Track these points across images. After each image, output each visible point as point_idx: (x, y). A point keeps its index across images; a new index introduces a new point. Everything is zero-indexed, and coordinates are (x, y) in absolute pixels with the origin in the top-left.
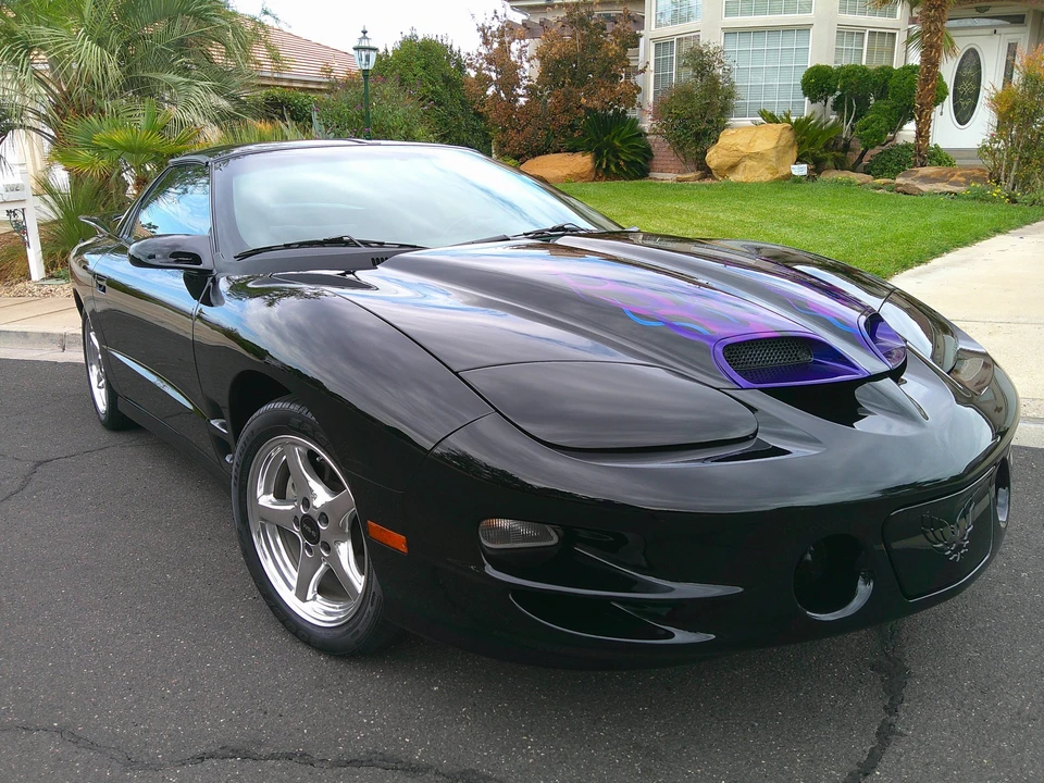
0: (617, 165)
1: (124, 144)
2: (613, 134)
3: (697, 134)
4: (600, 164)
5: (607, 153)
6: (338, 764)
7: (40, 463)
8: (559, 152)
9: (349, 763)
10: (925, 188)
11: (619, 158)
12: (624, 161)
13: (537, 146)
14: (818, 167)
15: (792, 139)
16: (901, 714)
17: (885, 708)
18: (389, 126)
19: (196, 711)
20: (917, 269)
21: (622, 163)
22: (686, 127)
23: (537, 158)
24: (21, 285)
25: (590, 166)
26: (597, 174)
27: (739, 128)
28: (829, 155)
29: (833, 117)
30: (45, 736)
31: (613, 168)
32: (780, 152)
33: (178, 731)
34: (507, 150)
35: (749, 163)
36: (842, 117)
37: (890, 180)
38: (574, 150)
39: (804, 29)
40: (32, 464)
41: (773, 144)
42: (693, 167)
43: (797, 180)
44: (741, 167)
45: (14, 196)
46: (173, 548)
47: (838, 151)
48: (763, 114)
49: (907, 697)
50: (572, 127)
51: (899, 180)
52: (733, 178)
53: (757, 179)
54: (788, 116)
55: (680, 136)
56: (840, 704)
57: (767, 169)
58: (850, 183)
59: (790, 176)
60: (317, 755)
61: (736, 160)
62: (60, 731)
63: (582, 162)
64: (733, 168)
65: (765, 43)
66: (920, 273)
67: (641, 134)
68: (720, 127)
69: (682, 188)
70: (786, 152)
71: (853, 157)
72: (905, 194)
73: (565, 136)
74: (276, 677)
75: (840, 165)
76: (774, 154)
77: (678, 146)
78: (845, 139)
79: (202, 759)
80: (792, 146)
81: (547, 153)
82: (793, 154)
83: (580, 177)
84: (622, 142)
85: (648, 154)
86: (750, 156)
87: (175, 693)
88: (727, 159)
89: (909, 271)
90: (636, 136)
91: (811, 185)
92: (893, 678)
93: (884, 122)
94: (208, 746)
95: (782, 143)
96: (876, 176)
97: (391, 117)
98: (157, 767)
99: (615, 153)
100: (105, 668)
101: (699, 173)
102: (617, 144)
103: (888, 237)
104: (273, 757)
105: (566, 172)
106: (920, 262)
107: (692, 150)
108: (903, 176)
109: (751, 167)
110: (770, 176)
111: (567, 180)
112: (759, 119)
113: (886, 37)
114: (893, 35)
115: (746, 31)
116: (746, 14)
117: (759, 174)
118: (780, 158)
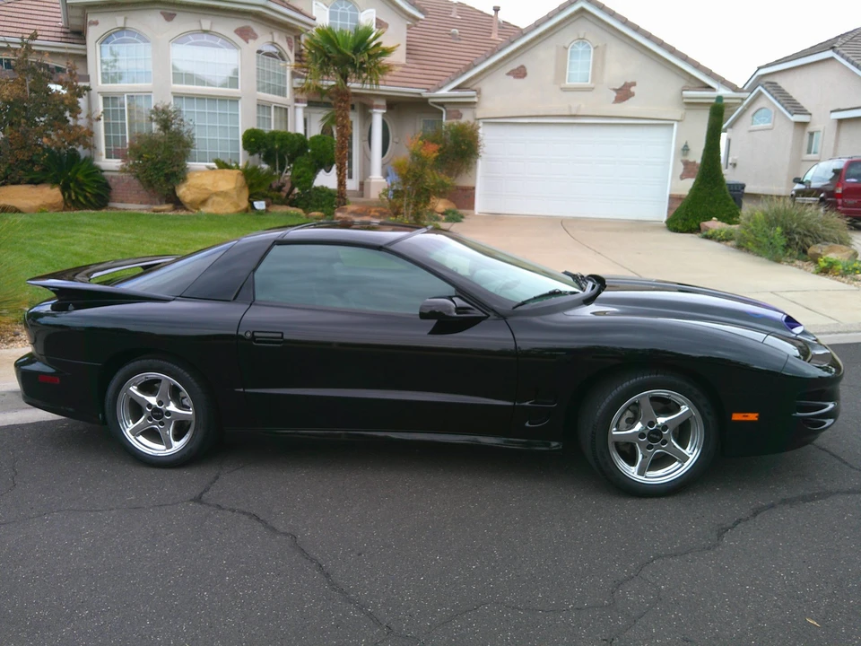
0: (85, 197)
3: (166, 175)
4: (70, 196)
5: (74, 186)
11: (84, 190)
12: (90, 193)
14: (269, 202)
15: (245, 181)
21: (88, 194)
22: (156, 169)
25: (61, 197)
26: (66, 204)
27: (200, 172)
29: (265, 167)
32: (239, 191)
35: (216, 199)
36: (274, 167)
38: (34, 182)
39: (235, 100)
41: (233, 185)
42: (164, 200)
43: (259, 213)
44: (210, 202)
48: (217, 161)
50: (31, 161)
52: (204, 210)
53: (224, 211)
54: (236, 164)
57: (232, 204)
59: (247, 209)
61: (202, 197)
63: (52, 194)
64: (204, 202)
65: (206, 108)
67: (98, 171)
70: (241, 192)
75: (280, 202)
76: (234, 193)
77: (149, 184)
80: (244, 187)
82: (245, 194)
83: (53, 207)
84: (85, 176)
85: (107, 187)
86: (217, 194)
88: (198, 195)
90: (94, 172)
91: (271, 216)
95: (239, 185)
99: (80, 185)
101: (169, 206)
102: (81, 178)
105: (38, 202)
107: (164, 187)
109: (218, 202)
110: (235, 209)
111: (41, 210)
112: (213, 165)
113: (283, 111)
114: (286, 109)
115: (190, 97)
116: (189, 84)
117: (225, 207)
118: (238, 196)
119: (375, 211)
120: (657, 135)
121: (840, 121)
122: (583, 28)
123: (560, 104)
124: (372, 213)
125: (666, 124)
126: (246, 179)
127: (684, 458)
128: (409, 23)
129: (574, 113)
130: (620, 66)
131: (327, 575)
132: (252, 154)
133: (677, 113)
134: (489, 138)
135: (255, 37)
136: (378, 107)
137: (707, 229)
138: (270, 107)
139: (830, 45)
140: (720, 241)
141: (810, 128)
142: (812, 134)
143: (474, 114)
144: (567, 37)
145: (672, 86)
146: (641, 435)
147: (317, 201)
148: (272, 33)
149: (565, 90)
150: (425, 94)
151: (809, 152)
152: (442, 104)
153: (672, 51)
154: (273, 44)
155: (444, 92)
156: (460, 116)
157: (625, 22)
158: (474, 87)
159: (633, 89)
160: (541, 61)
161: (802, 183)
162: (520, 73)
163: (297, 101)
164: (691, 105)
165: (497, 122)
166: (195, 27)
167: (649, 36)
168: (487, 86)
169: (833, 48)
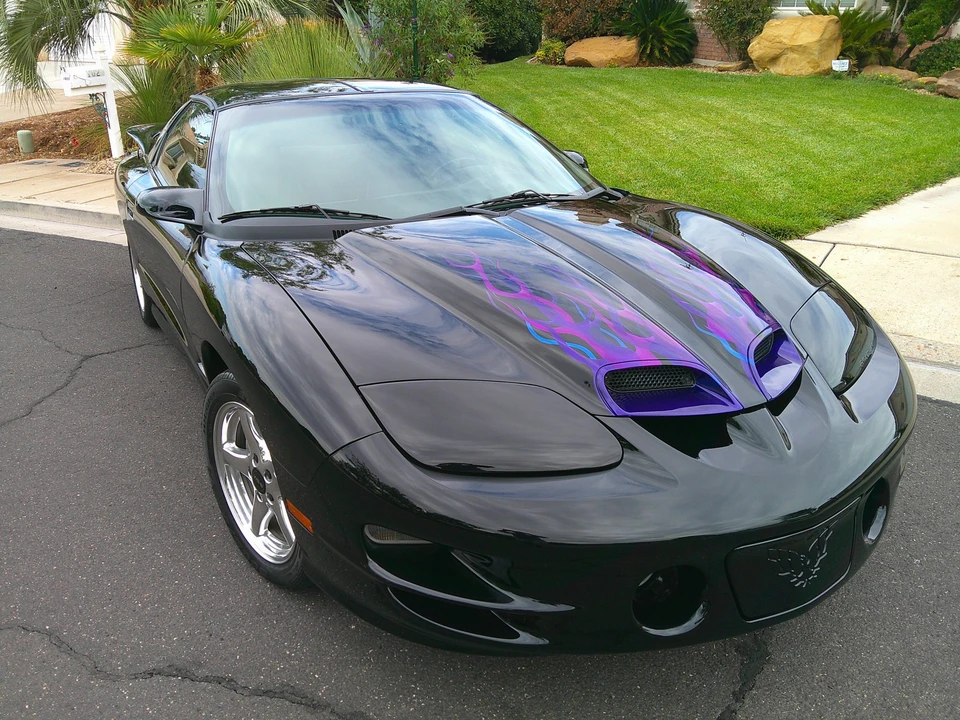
0: (662, 51)
1: (187, 38)
2: (659, 19)
3: (741, 24)
4: (645, 49)
5: (652, 38)
6: (256, 692)
7: (87, 358)
8: (605, 35)
9: (265, 693)
11: (663, 43)
12: (668, 46)
13: (585, 29)
14: (860, 62)
15: (838, 32)
16: (746, 701)
17: (734, 694)
18: (434, 16)
19: (157, 627)
20: (930, 190)
21: (666, 49)
22: (730, 16)
23: (584, 41)
24: (103, 161)
25: (634, 50)
26: (641, 59)
27: (785, 18)
28: (874, 50)
29: (884, 9)
30: (37, 637)
31: (657, 53)
32: (824, 45)
33: (139, 645)
34: (555, 32)
35: (792, 56)
36: (893, 10)
37: (934, 79)
38: (620, 34)
40: (79, 358)
41: (817, 37)
42: (736, 56)
43: (838, 76)
44: (782, 59)
45: (95, 81)
46: (174, 459)
47: (884, 46)
48: (810, 6)
49: (758, 684)
51: (942, 81)
52: (775, 70)
53: (797, 73)
54: (836, 8)
55: (723, 25)
56: (696, 684)
57: (809, 62)
58: (890, 82)
59: (829, 71)
60: (241, 682)
61: (778, 51)
62: (49, 634)
63: (627, 46)
64: (774, 60)
66: (932, 196)
67: (688, 19)
68: (766, 17)
69: (721, 78)
70: (829, 46)
71: (899, 52)
72: (946, 95)
73: (612, 20)
74: (227, 600)
75: (885, 61)
76: (817, 47)
77: (723, 36)
78: (893, 34)
79: (152, 675)
80: (836, 40)
81: (594, 36)
82: (837, 48)
83: (623, 62)
84: (669, 27)
85: (693, 40)
86: (792, 49)
87: (144, 608)
88: (769, 50)
89: (921, 193)
90: (683, 21)
91: (851, 81)
92: (753, 663)
93: (937, 17)
94: (159, 662)
95: (826, 36)
96: (922, 74)
97: (437, 7)
98: (114, 678)
99: (660, 37)
100: (96, 576)
101: (741, 63)
102: (663, 29)
103: (908, 152)
104: (206, 679)
105: (611, 56)
106: (934, 183)
107: (736, 39)
108: (947, 76)
109: (793, 60)
110: (811, 70)
111: (611, 64)
112: (806, 9)
117: (799, 67)
118: (821, 52)
147: (948, 59)
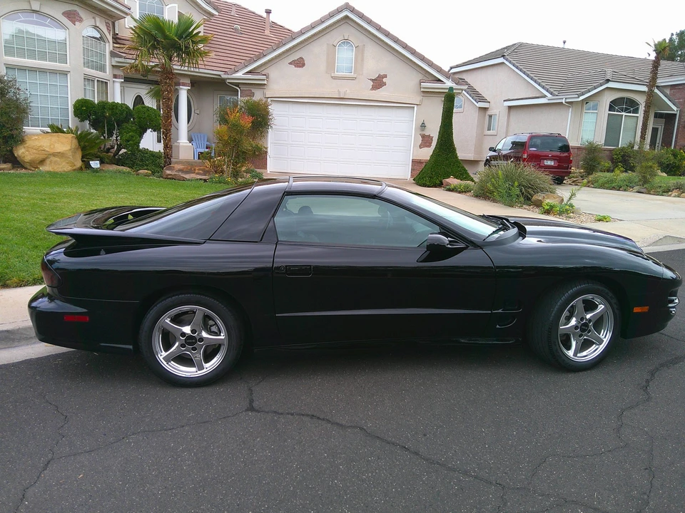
10: (187, 176)
14: (102, 161)
15: (77, 144)
27: (37, 135)
29: (94, 132)
35: (53, 159)
39: (64, 74)
41: (69, 147)
44: (48, 161)
48: (50, 126)
52: (43, 169)
53: (61, 170)
57: (68, 163)
59: (82, 168)
61: (44, 157)
64: (42, 162)
65: (38, 79)
70: (75, 153)
76: (70, 154)
80: (77, 149)
82: (79, 155)
86: (54, 155)
88: (38, 156)
95: (73, 146)
96: (133, 168)
101: (10, 164)
108: (167, 169)
109: (55, 162)
110: (70, 168)
112: (48, 130)
113: (104, 84)
114: (106, 83)
115: (22, 69)
116: (20, 57)
117: (63, 167)
118: (73, 156)
119: (199, 170)
120: (403, 115)
121: (510, 107)
122: (347, 31)
123: (330, 89)
124: (197, 171)
125: (409, 107)
126: (79, 142)
127: (601, 342)
128: (205, 17)
129: (341, 97)
130: (376, 62)
131: (416, 453)
132: (82, 120)
133: (416, 99)
134: (277, 113)
135: (81, 20)
136: (184, 84)
137: (448, 184)
138: (93, 81)
139: (501, 53)
140: (460, 192)
141: (489, 112)
142: (490, 116)
143: (264, 94)
144: (335, 37)
145: (412, 79)
146: (576, 327)
147: (142, 160)
148: (94, 18)
149: (334, 78)
150: (224, 76)
151: (489, 129)
152: (237, 85)
153: (413, 52)
154: (96, 27)
155: (240, 74)
156: (253, 95)
157: (379, 28)
158: (263, 73)
159: (384, 80)
160: (315, 55)
161: (495, 151)
162: (300, 63)
163: (115, 76)
164: (427, 93)
165: (283, 100)
166: (26, 6)
167: (396, 40)
168: (273, 72)
169: (503, 56)
